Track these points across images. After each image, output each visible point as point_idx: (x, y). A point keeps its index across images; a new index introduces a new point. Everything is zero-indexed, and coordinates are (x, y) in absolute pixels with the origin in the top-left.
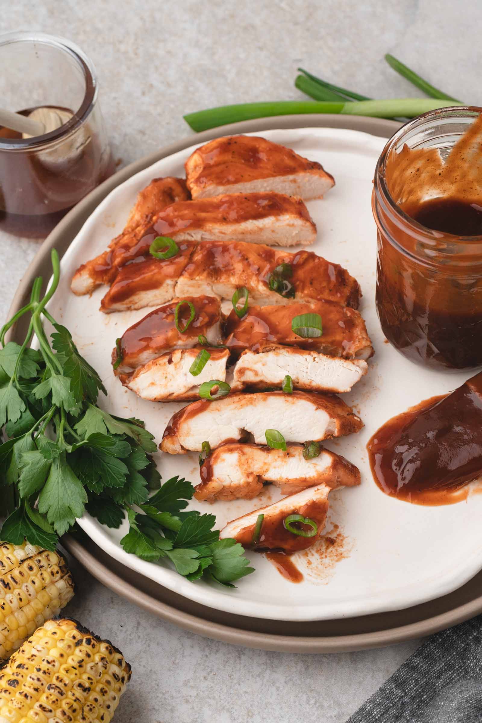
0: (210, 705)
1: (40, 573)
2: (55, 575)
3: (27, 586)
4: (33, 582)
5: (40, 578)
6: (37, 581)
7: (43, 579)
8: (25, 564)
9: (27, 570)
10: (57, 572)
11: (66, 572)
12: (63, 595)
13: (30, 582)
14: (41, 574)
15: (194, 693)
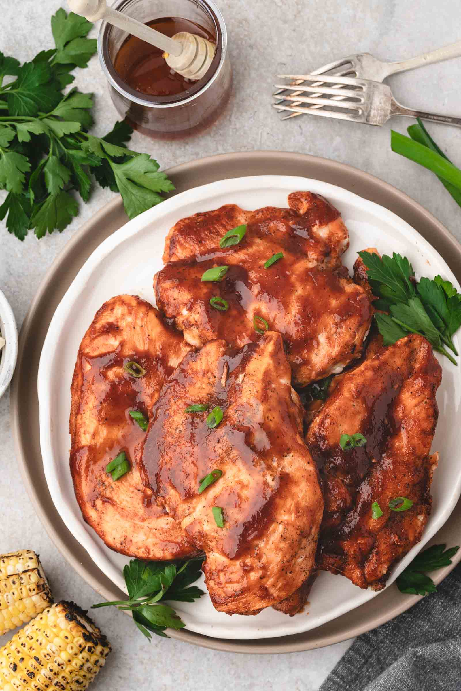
0: (158, 668)
1: (20, 587)
2: (32, 591)
3: (7, 596)
4: (13, 594)
5: (20, 592)
6: (16, 593)
7: (22, 593)
8: (11, 579)
9: (11, 583)
10: (34, 590)
11: (42, 590)
12: (37, 606)
13: (11, 592)
14: (21, 589)
15: (146, 656)
